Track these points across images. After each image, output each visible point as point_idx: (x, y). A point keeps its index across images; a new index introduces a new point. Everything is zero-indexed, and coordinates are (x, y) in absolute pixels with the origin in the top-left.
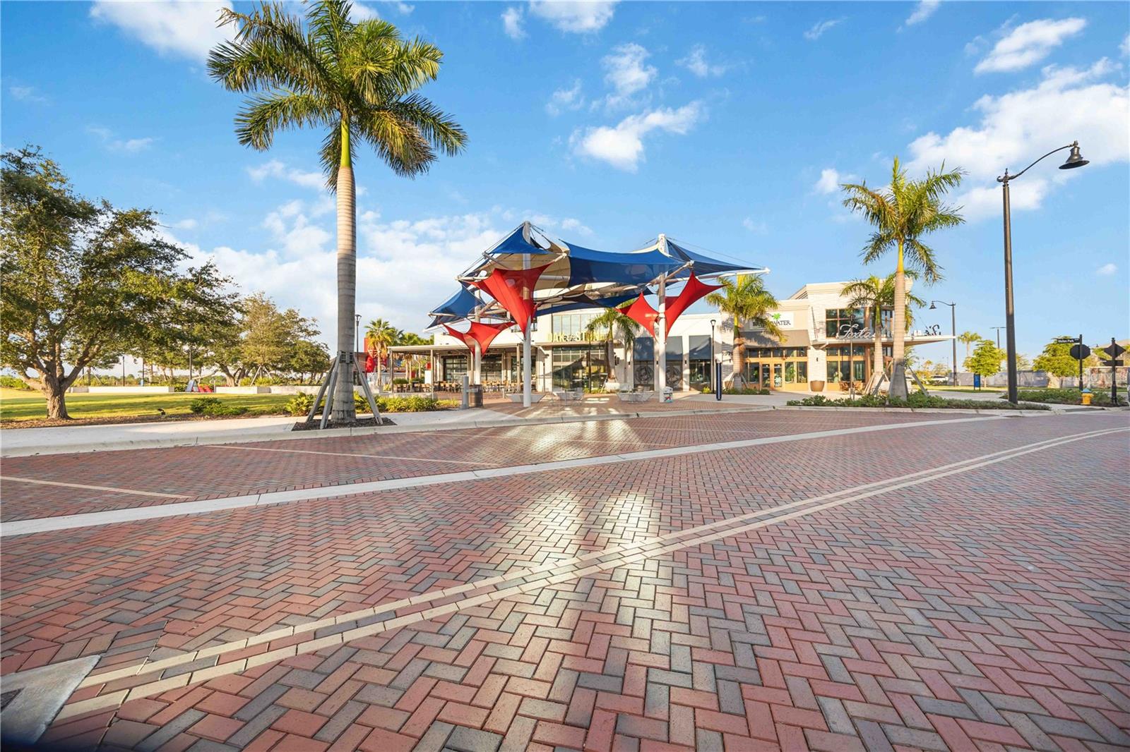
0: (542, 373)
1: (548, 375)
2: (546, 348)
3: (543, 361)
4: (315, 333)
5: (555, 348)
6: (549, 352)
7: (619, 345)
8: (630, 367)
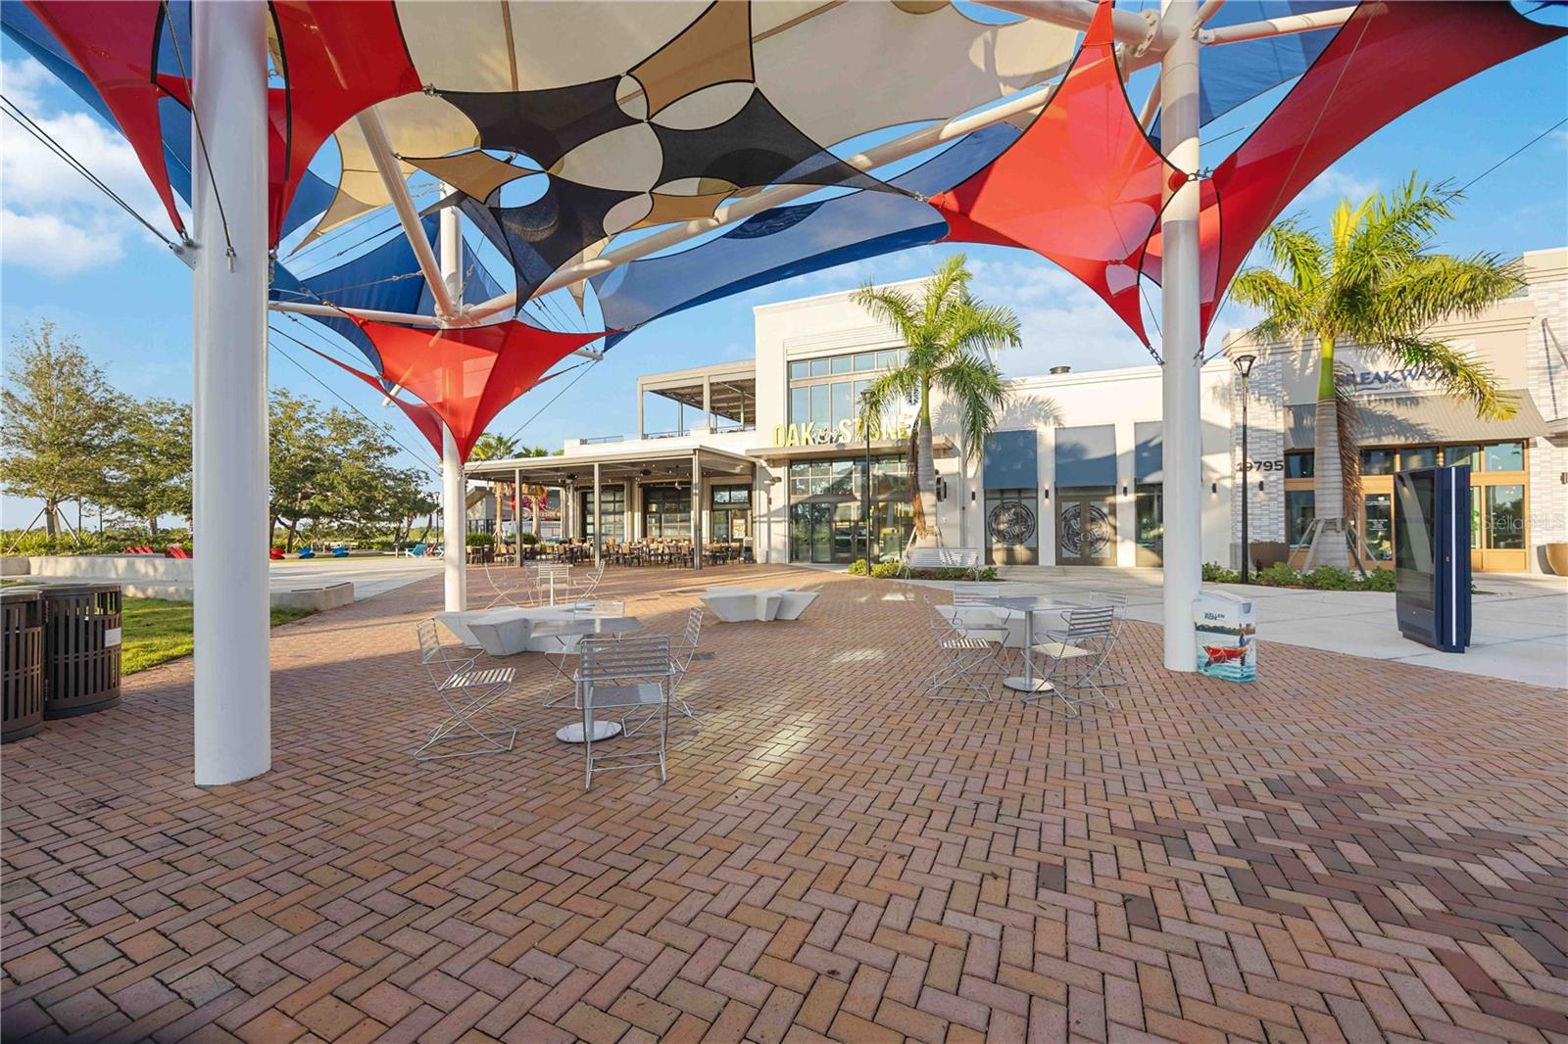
0: (764, 511)
1: (777, 513)
2: (774, 462)
3: (768, 492)
4: (392, 451)
5: (792, 461)
6: (780, 472)
7: (947, 451)
8: (976, 507)
